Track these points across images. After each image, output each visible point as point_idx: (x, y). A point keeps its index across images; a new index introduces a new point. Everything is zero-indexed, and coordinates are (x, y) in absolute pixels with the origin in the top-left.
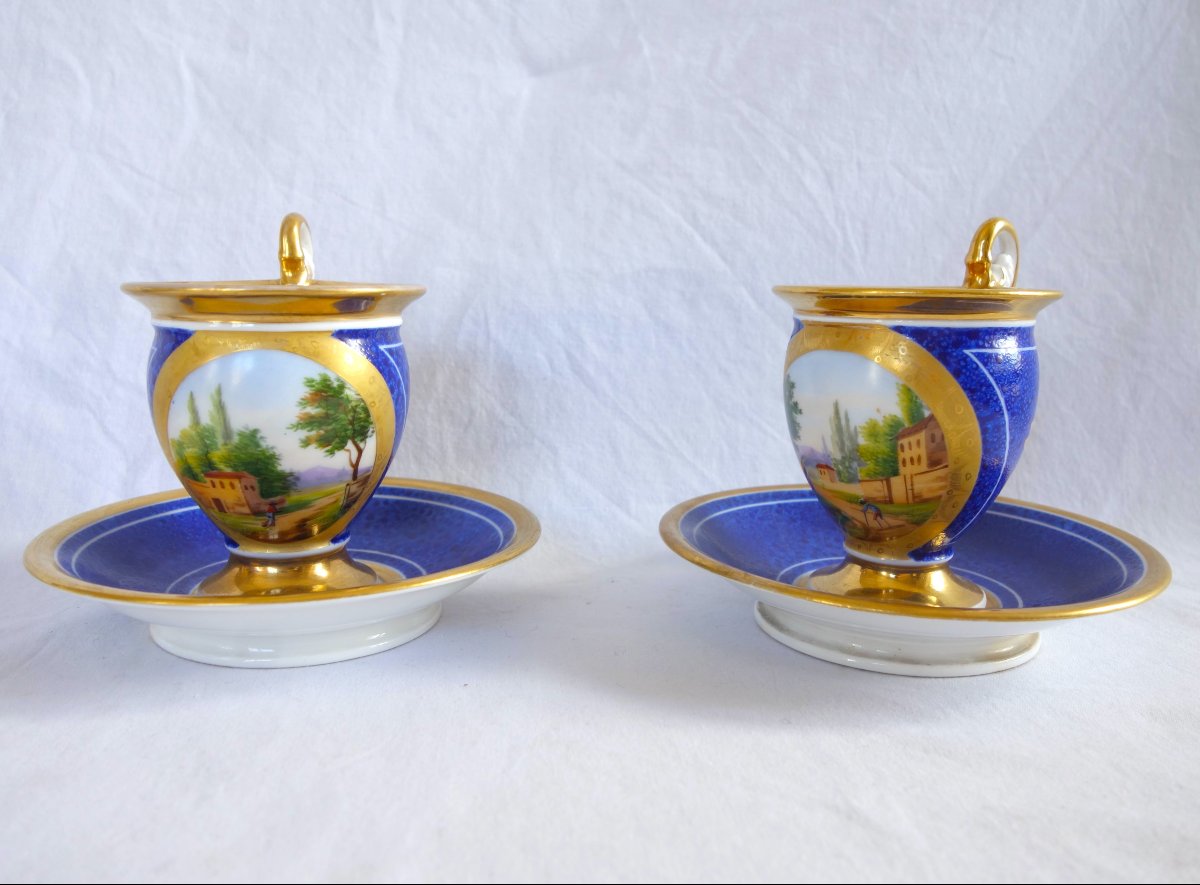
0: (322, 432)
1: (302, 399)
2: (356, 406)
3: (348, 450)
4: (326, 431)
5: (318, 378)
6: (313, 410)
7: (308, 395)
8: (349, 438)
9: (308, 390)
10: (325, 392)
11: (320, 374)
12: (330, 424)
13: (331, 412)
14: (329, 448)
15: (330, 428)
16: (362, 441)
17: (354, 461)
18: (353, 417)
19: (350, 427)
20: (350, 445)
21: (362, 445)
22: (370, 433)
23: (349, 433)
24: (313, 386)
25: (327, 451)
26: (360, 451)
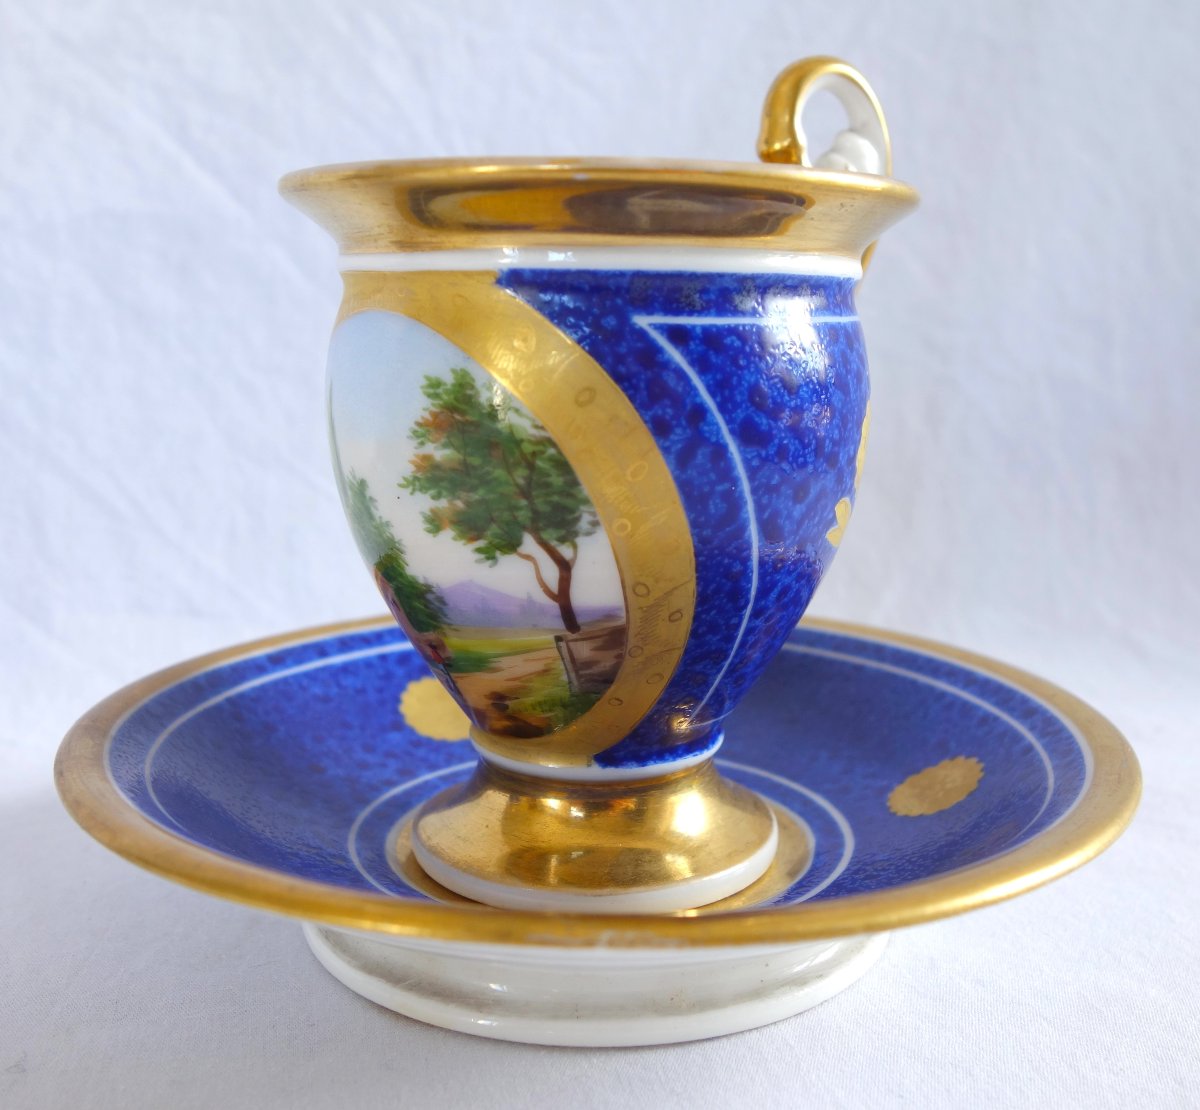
0: (460, 504)
1: (419, 424)
2: (534, 454)
3: (528, 557)
4: (468, 504)
5: (449, 379)
6: (440, 453)
7: (427, 415)
8: (524, 528)
9: (427, 403)
10: (463, 413)
11: (454, 371)
12: (473, 489)
13: (475, 461)
14: (481, 543)
15: (475, 496)
16: (562, 540)
17: (554, 586)
18: (529, 480)
19: (523, 502)
20: (529, 544)
21: (566, 551)
22: (584, 524)
23: (523, 515)
24: (436, 396)
25: (479, 550)
26: (565, 567)
